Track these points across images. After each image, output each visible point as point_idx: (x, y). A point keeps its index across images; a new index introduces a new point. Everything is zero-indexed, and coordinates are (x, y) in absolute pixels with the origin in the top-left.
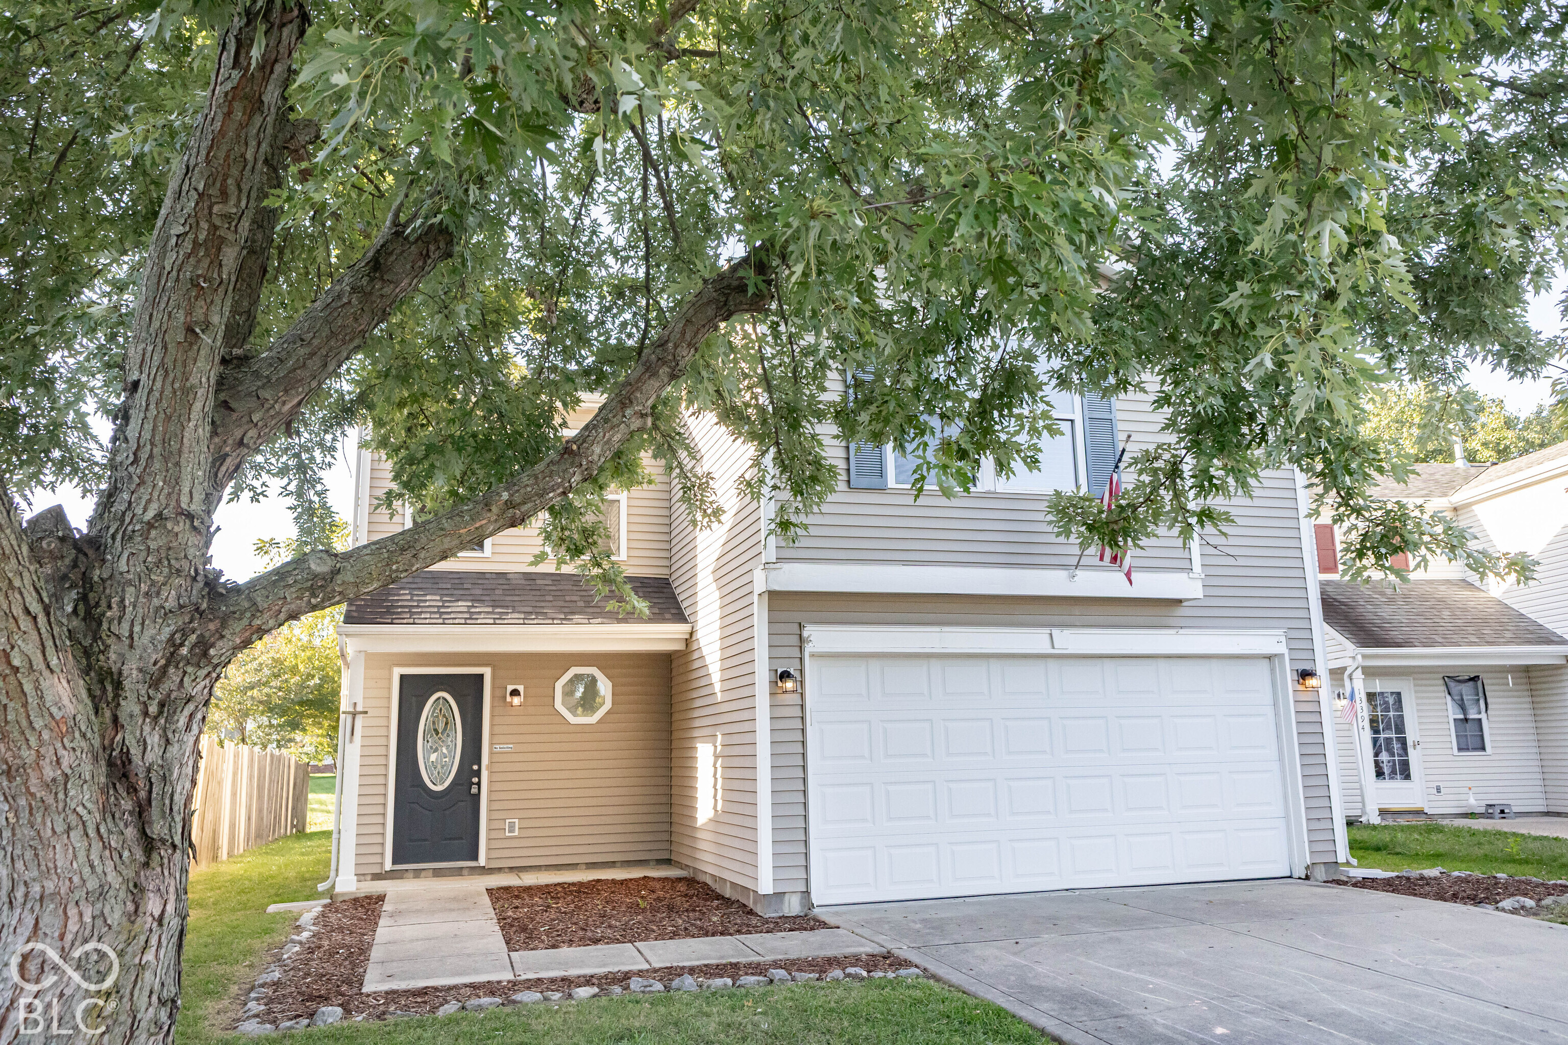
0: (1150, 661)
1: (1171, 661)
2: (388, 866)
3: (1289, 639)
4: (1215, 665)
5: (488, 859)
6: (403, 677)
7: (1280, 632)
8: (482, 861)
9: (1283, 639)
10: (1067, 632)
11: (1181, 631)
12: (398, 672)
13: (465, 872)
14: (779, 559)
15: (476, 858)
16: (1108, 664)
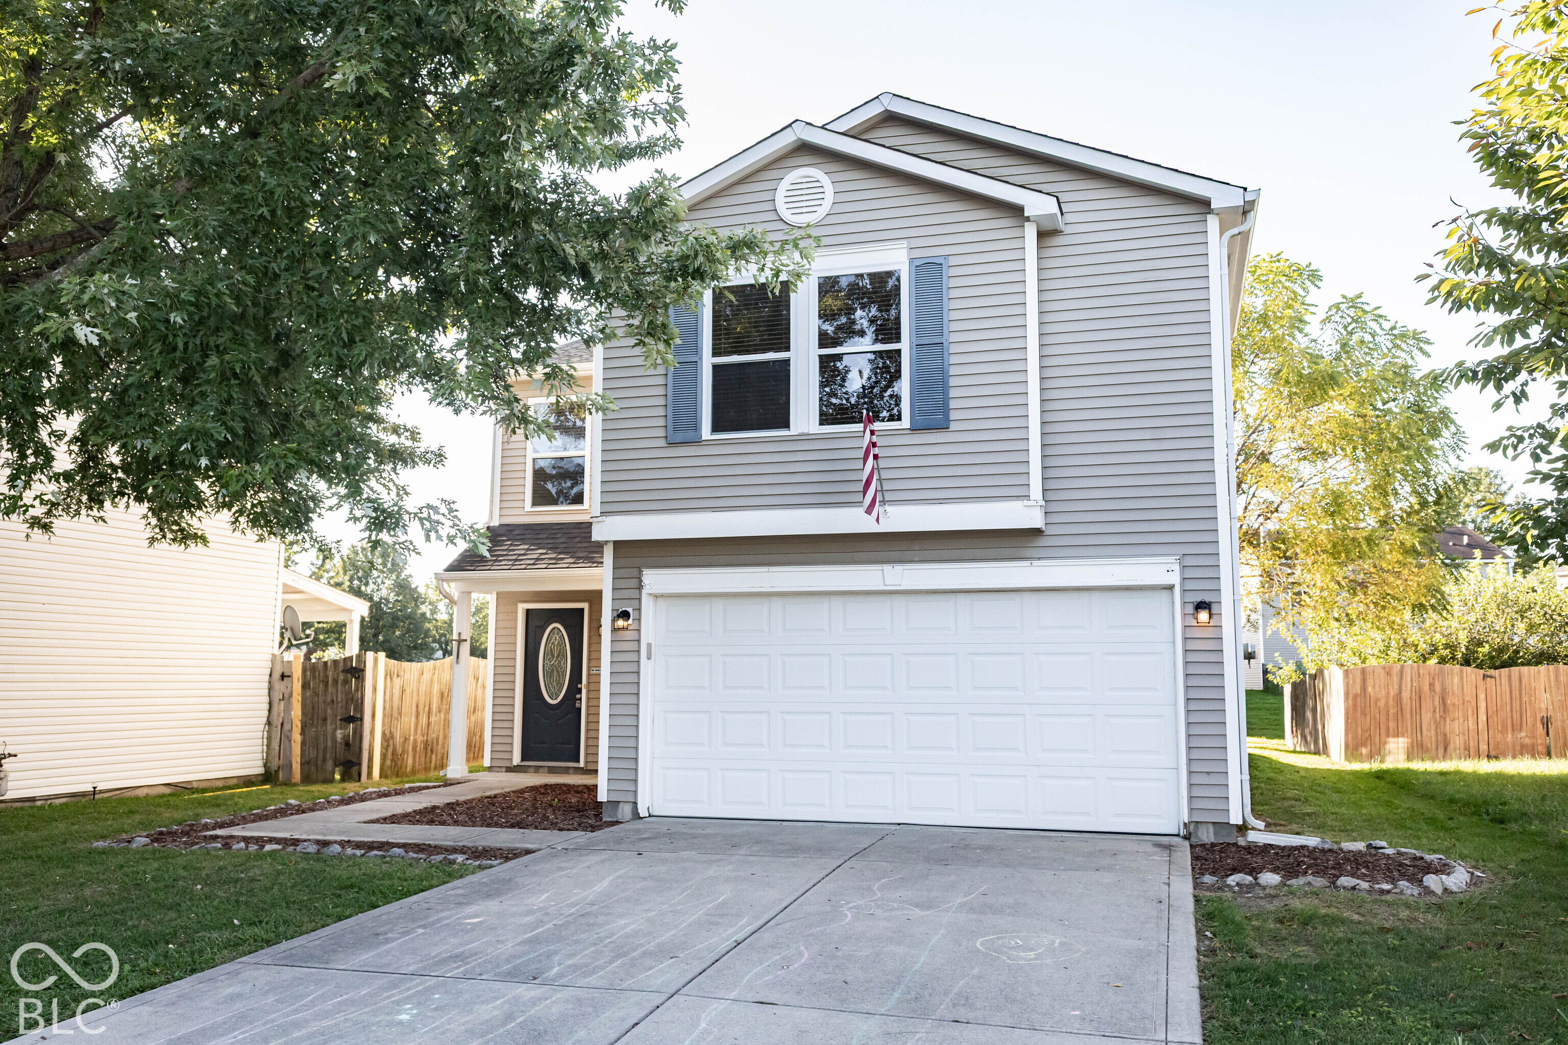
0: (1011, 595)
1: (1040, 595)
2: (517, 759)
3: (1184, 567)
4: (1096, 596)
5: (586, 762)
6: (528, 612)
7: (1171, 559)
8: (582, 764)
9: (1177, 567)
10: (899, 568)
11: (1035, 563)
12: (522, 607)
13: (571, 771)
14: (603, 513)
15: (578, 761)
16: (962, 599)
